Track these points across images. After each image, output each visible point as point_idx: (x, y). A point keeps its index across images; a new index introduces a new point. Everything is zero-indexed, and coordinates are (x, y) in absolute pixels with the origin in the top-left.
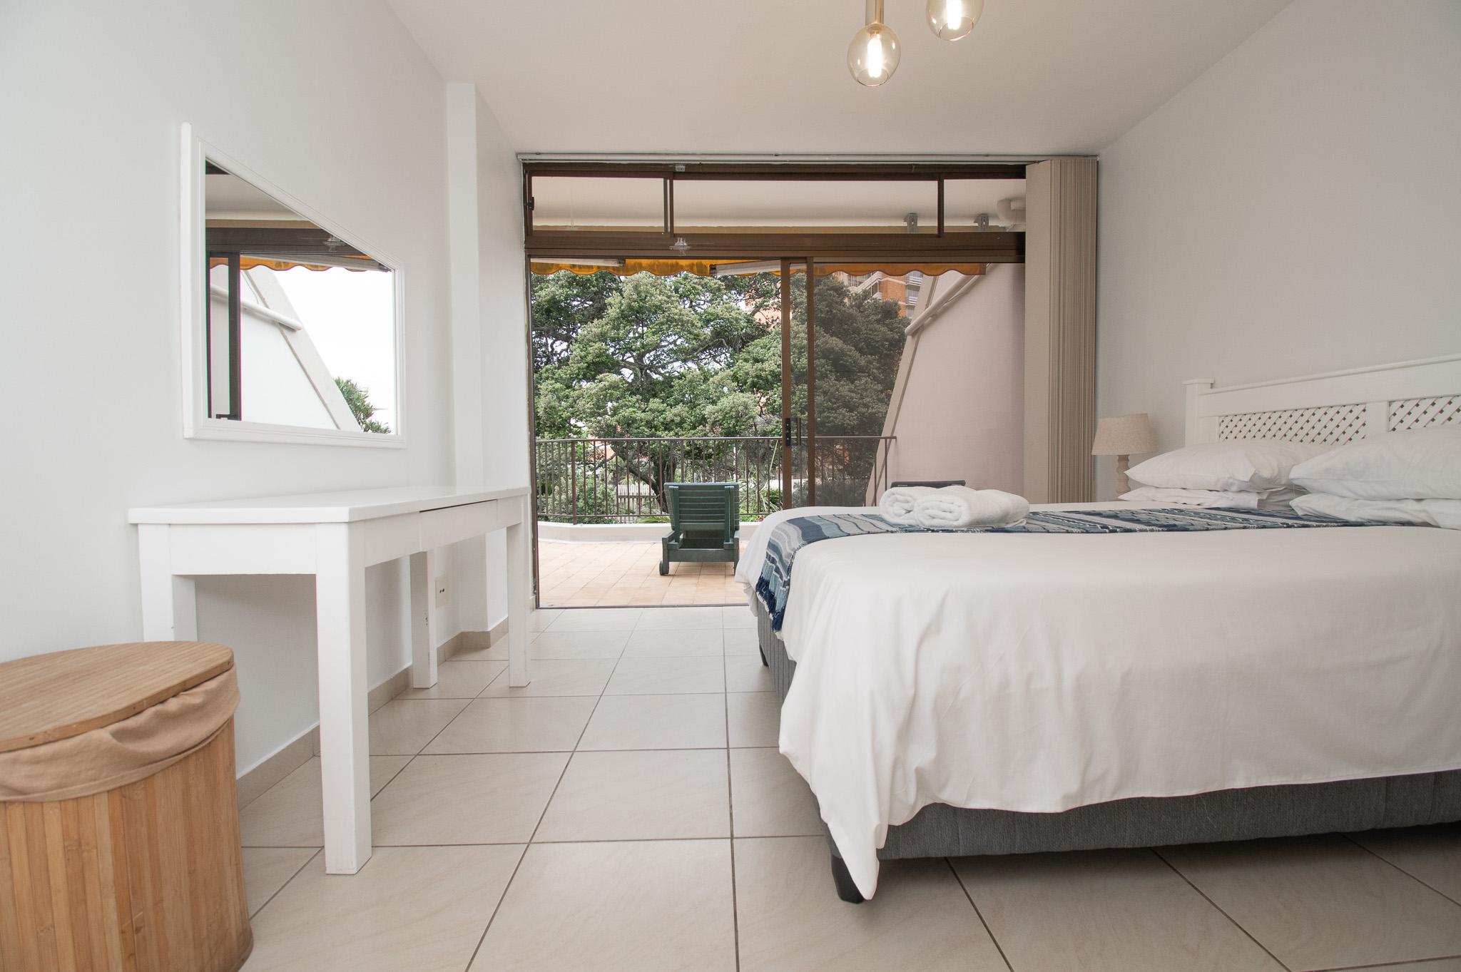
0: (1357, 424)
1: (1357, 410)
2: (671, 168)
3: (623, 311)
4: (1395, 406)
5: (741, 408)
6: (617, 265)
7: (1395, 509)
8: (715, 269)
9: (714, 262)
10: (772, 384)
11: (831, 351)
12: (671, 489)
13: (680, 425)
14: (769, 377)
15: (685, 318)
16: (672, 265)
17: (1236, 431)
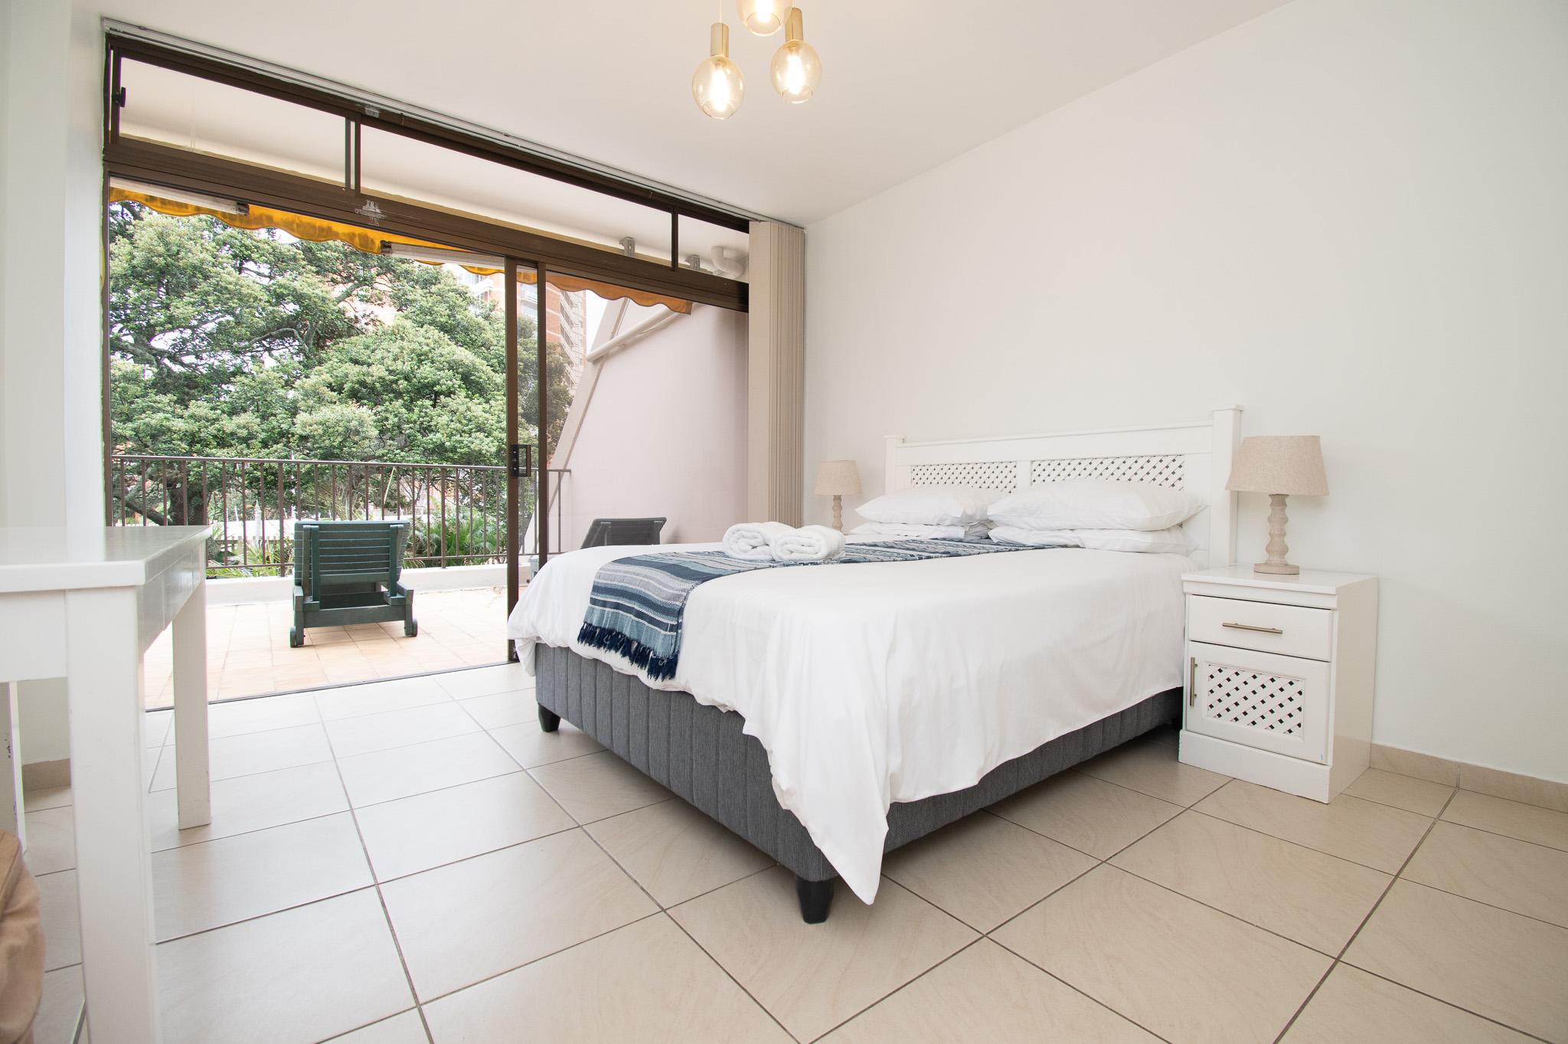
0: (1010, 476)
1: (1011, 466)
2: (360, 108)
3: (134, 267)
4: (1036, 464)
5: (354, 423)
6: (234, 212)
7: (1058, 536)
8: (390, 247)
9: (388, 237)
10: (378, 394)
11: (460, 364)
12: (306, 529)
13: (245, 440)
14: (378, 385)
15: (244, 291)
16: (322, 229)
17: (924, 478)
